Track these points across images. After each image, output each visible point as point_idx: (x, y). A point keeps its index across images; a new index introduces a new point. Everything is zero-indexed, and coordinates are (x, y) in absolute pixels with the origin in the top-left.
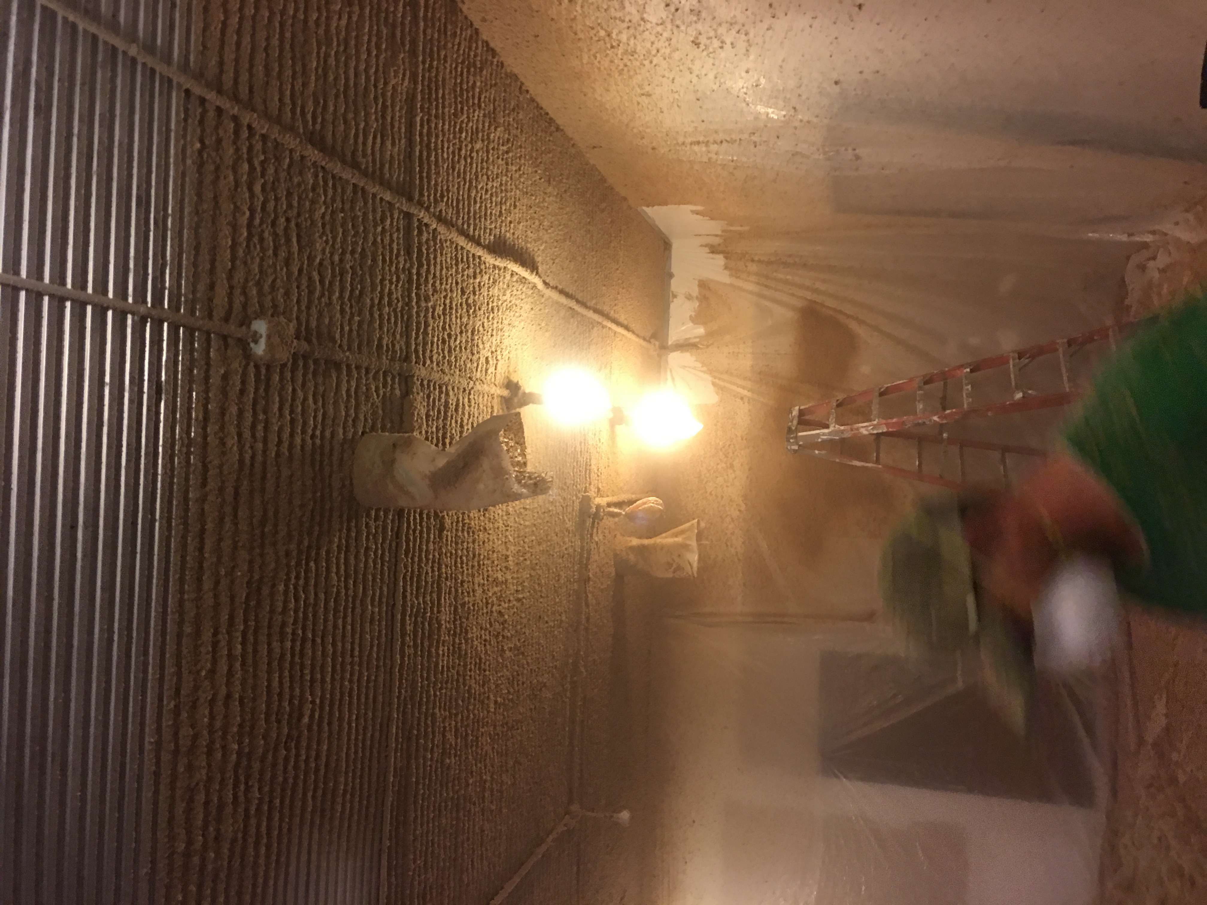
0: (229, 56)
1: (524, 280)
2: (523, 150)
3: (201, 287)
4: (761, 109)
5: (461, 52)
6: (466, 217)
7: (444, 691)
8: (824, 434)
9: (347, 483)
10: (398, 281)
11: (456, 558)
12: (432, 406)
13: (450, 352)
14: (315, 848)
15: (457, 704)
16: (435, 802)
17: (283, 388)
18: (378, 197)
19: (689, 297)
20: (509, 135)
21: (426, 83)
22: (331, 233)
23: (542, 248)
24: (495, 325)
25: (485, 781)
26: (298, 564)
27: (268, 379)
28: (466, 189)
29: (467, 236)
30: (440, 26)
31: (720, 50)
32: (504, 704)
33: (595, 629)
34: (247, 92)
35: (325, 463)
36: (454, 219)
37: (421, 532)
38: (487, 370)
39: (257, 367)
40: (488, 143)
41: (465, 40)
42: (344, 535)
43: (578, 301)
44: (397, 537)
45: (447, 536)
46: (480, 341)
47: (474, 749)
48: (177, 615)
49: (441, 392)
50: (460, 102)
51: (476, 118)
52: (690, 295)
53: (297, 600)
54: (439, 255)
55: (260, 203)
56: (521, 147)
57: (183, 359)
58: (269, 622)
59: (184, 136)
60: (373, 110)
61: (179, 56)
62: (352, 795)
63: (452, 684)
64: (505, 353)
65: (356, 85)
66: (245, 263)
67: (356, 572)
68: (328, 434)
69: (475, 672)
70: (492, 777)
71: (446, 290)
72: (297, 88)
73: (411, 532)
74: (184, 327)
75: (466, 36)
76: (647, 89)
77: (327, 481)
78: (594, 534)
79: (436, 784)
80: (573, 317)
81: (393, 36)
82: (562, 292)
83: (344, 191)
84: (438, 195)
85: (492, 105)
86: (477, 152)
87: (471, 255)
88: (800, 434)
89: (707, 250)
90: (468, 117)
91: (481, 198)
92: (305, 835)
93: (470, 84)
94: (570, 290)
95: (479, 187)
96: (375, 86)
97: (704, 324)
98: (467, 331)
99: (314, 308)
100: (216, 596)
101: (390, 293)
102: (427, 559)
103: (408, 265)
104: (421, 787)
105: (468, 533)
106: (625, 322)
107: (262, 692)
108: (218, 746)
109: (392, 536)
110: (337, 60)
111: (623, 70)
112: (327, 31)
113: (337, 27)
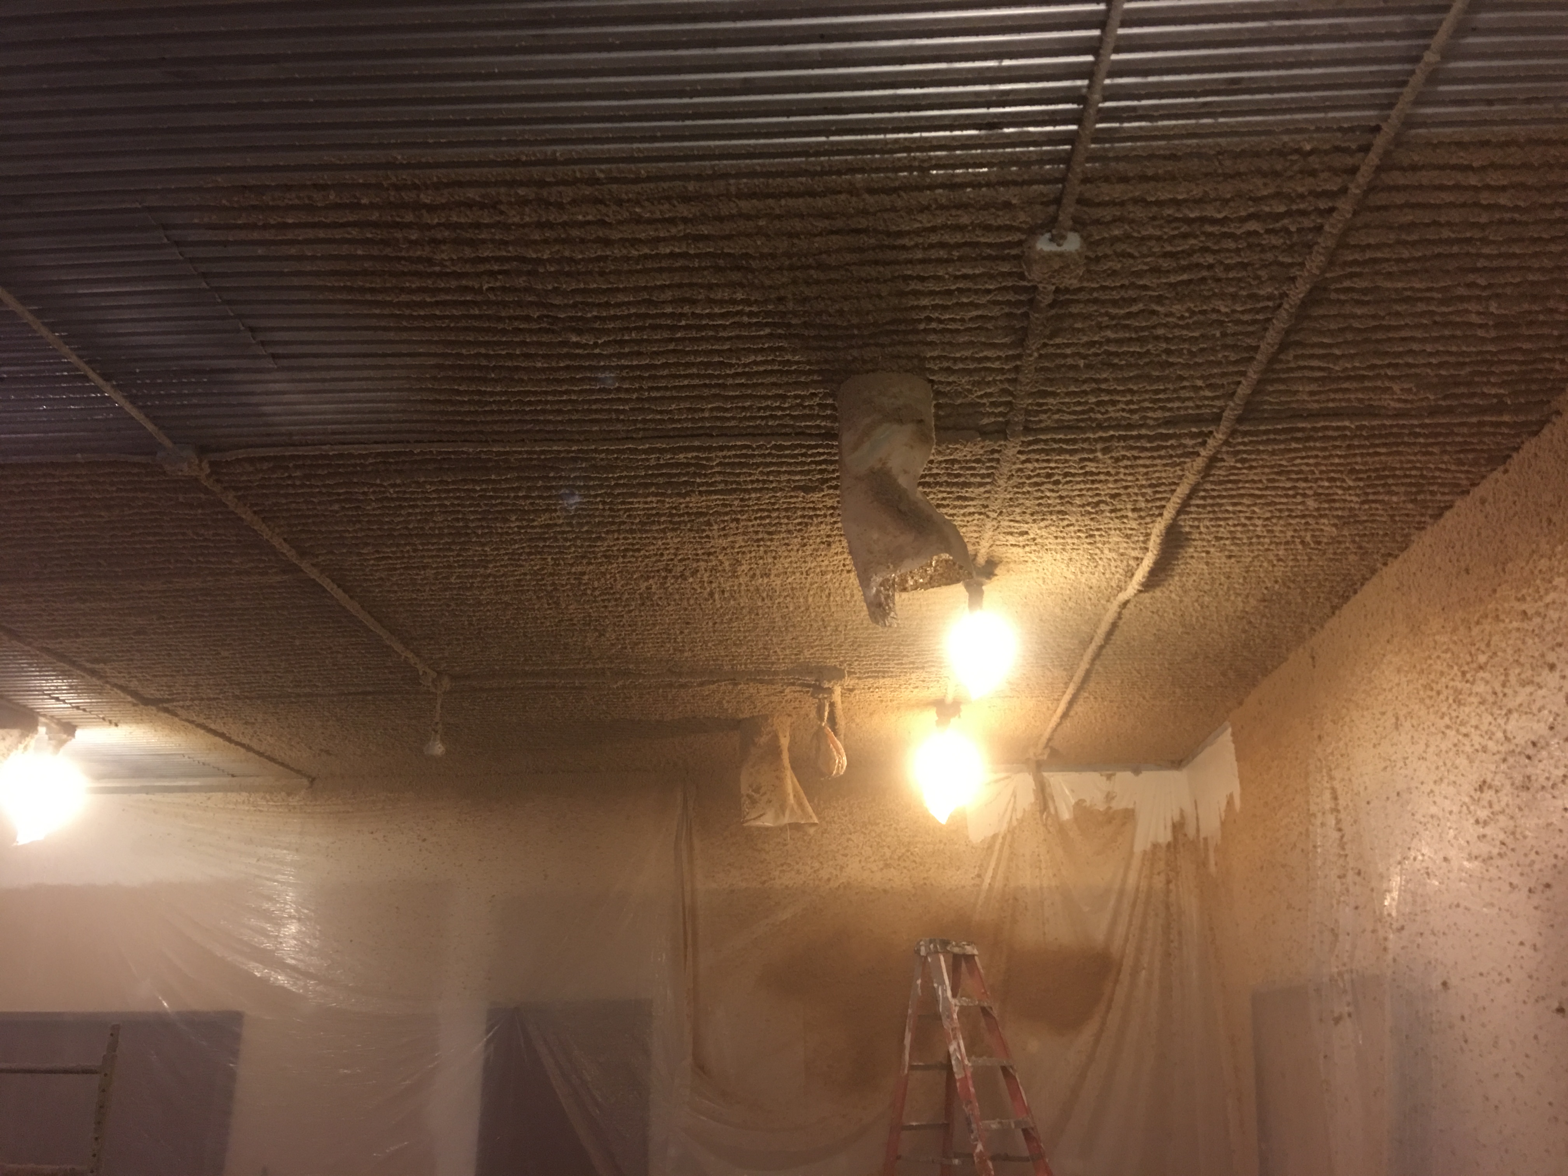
0: (1425, 177)
1: (1129, 574)
2: (1306, 563)
3: (1122, 166)
4: (1396, 881)
5: (1437, 474)
6: (1215, 494)
7: (601, 507)
8: (944, 991)
9: (869, 366)
10: (1131, 412)
11: (768, 511)
12: (966, 465)
13: (1036, 484)
14: (417, 361)
15: (581, 525)
16: (463, 506)
17: (991, 277)
18: (1242, 379)
19: (1109, 797)
20: (1326, 544)
21: (1395, 430)
22: (1194, 323)
23: (1173, 596)
24: (1070, 541)
25: (486, 568)
26: (768, 314)
27: (1004, 259)
28: (1252, 491)
29: (1189, 497)
30: (1472, 443)
31: (1472, 821)
32: (580, 583)
33: (670, 697)
34: (1379, 203)
35: (895, 337)
36: (1211, 479)
37: (803, 463)
38: (1011, 534)
39: (1020, 243)
40: (1314, 517)
41: (1454, 478)
42: (802, 367)
43: (1101, 647)
44: (797, 434)
45: (797, 497)
46: (1050, 522)
47: (527, 550)
48: (710, 172)
49: (983, 476)
50: (1369, 477)
51: (1348, 498)
52: (1113, 798)
53: (723, 316)
54: (1165, 462)
55: (1232, 230)
56: (1310, 559)
57: (1030, 152)
58: (696, 284)
59: (1318, 130)
60: (1357, 365)
61: (1422, 115)
62: (479, 402)
63: (609, 516)
64: (1033, 556)
65: (1389, 340)
66: (1154, 218)
67: (755, 385)
68: (932, 338)
69: (623, 544)
70: (490, 575)
71: (1117, 473)
72: (1385, 265)
73: (804, 451)
74: (1072, 150)
75: (1460, 478)
76: (1407, 725)
77: (871, 341)
78: (793, 688)
79: (486, 505)
80: (1080, 642)
81: (1457, 384)
82: (1114, 625)
83: (1248, 334)
84: (1245, 456)
85: (1365, 518)
86: (1303, 503)
87: (1163, 503)
88: (942, 958)
89: (1177, 818)
90: (1350, 488)
91: (1240, 512)
92: (433, 349)
93: (1394, 488)
94: (1117, 637)
95: (1256, 509)
96: (1389, 365)
97: (1076, 819)
98: (1062, 504)
99: (1095, 308)
100: (731, 217)
101: (1114, 403)
102: (768, 474)
103: (1151, 422)
104: (484, 486)
105: (800, 524)
106: (1072, 713)
107: (611, 283)
108: (547, 235)
109: (800, 427)
110: (1423, 314)
111: (1432, 689)
112: (1462, 299)
113: (1467, 311)
